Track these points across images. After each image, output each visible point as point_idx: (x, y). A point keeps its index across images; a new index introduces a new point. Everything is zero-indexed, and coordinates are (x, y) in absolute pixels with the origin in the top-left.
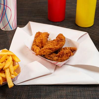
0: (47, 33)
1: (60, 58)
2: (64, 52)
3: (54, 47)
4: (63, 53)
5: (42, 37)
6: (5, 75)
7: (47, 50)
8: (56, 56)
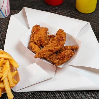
0: (46, 28)
1: (61, 61)
2: (66, 54)
3: (55, 48)
4: (64, 55)
5: (41, 35)
6: (3, 85)
7: (47, 52)
8: (57, 59)
